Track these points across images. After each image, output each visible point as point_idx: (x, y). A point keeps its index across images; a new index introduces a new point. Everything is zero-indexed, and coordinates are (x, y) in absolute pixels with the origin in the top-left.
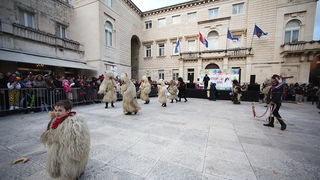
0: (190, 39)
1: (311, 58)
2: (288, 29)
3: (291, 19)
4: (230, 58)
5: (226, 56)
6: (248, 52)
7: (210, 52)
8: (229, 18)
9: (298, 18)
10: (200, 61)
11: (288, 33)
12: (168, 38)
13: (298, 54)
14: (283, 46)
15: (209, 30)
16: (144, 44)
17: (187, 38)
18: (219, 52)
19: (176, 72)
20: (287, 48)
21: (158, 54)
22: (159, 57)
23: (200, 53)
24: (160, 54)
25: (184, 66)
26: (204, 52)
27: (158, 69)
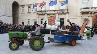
4: (59, 14)
5: (57, 13)
10: (46, 15)
12: (32, 3)
13: (87, 13)
14: (81, 9)
15: (50, 1)
16: (21, 6)
18: (54, 11)
19: (35, 20)
21: (28, 12)
22: (28, 13)
23: (46, 11)
24: (29, 11)
25: (39, 18)
26: (48, 11)
27: (27, 19)
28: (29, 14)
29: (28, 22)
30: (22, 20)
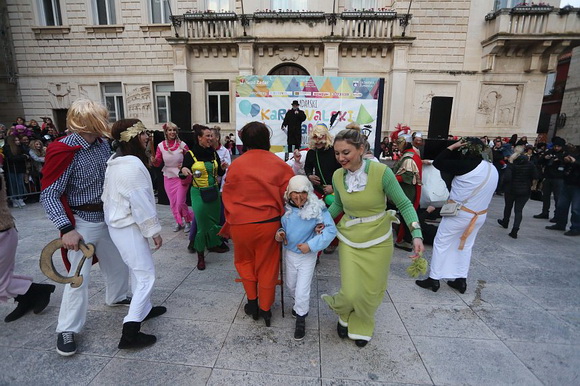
5: (331, 39)
6: (398, 31)
10: (245, 52)
14: (491, 19)
18: (311, 19)
20: (504, 24)
22: (95, 30)
23: (245, 20)
24: (102, 18)
25: (189, 71)
26: (258, 19)
27: (97, 81)
30: (54, 90)
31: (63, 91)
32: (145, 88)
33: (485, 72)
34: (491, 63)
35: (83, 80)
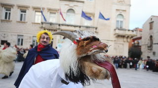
0: (52, 11)
1: (129, 40)
2: (118, 19)
3: (119, 13)
6: (95, 30)
7: (68, 25)
8: (83, 2)
9: (122, 13)
11: (118, 21)
12: (31, 6)
14: (115, 30)
15: (67, 8)
16: (3, 5)
17: (49, 10)
18: (75, 26)
20: (117, 32)
21: (19, 19)
22: (19, 22)
23: (59, 25)
24: (21, 19)
26: (63, 25)
27: (17, 34)
28: (21, 26)
29: (17, 41)
30: (3, 35)
31: (6, 36)
32: (30, 37)
33: (115, 41)
34: (116, 39)
35: (12, 34)
